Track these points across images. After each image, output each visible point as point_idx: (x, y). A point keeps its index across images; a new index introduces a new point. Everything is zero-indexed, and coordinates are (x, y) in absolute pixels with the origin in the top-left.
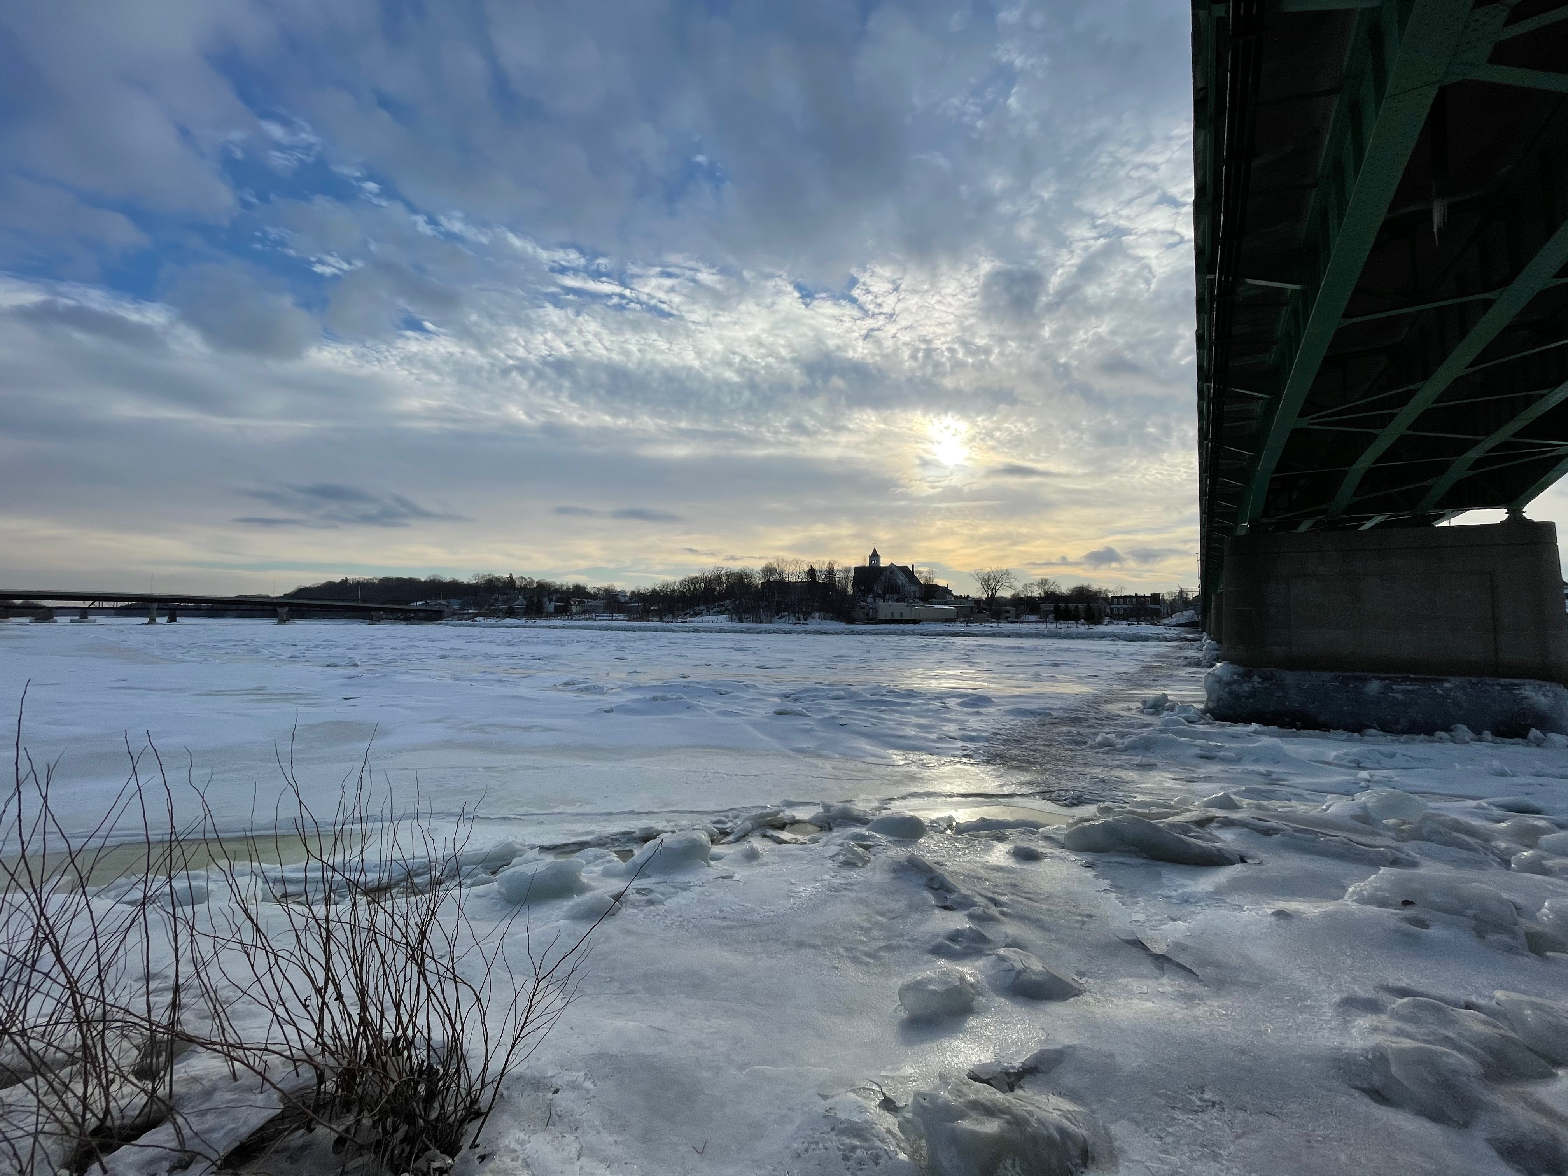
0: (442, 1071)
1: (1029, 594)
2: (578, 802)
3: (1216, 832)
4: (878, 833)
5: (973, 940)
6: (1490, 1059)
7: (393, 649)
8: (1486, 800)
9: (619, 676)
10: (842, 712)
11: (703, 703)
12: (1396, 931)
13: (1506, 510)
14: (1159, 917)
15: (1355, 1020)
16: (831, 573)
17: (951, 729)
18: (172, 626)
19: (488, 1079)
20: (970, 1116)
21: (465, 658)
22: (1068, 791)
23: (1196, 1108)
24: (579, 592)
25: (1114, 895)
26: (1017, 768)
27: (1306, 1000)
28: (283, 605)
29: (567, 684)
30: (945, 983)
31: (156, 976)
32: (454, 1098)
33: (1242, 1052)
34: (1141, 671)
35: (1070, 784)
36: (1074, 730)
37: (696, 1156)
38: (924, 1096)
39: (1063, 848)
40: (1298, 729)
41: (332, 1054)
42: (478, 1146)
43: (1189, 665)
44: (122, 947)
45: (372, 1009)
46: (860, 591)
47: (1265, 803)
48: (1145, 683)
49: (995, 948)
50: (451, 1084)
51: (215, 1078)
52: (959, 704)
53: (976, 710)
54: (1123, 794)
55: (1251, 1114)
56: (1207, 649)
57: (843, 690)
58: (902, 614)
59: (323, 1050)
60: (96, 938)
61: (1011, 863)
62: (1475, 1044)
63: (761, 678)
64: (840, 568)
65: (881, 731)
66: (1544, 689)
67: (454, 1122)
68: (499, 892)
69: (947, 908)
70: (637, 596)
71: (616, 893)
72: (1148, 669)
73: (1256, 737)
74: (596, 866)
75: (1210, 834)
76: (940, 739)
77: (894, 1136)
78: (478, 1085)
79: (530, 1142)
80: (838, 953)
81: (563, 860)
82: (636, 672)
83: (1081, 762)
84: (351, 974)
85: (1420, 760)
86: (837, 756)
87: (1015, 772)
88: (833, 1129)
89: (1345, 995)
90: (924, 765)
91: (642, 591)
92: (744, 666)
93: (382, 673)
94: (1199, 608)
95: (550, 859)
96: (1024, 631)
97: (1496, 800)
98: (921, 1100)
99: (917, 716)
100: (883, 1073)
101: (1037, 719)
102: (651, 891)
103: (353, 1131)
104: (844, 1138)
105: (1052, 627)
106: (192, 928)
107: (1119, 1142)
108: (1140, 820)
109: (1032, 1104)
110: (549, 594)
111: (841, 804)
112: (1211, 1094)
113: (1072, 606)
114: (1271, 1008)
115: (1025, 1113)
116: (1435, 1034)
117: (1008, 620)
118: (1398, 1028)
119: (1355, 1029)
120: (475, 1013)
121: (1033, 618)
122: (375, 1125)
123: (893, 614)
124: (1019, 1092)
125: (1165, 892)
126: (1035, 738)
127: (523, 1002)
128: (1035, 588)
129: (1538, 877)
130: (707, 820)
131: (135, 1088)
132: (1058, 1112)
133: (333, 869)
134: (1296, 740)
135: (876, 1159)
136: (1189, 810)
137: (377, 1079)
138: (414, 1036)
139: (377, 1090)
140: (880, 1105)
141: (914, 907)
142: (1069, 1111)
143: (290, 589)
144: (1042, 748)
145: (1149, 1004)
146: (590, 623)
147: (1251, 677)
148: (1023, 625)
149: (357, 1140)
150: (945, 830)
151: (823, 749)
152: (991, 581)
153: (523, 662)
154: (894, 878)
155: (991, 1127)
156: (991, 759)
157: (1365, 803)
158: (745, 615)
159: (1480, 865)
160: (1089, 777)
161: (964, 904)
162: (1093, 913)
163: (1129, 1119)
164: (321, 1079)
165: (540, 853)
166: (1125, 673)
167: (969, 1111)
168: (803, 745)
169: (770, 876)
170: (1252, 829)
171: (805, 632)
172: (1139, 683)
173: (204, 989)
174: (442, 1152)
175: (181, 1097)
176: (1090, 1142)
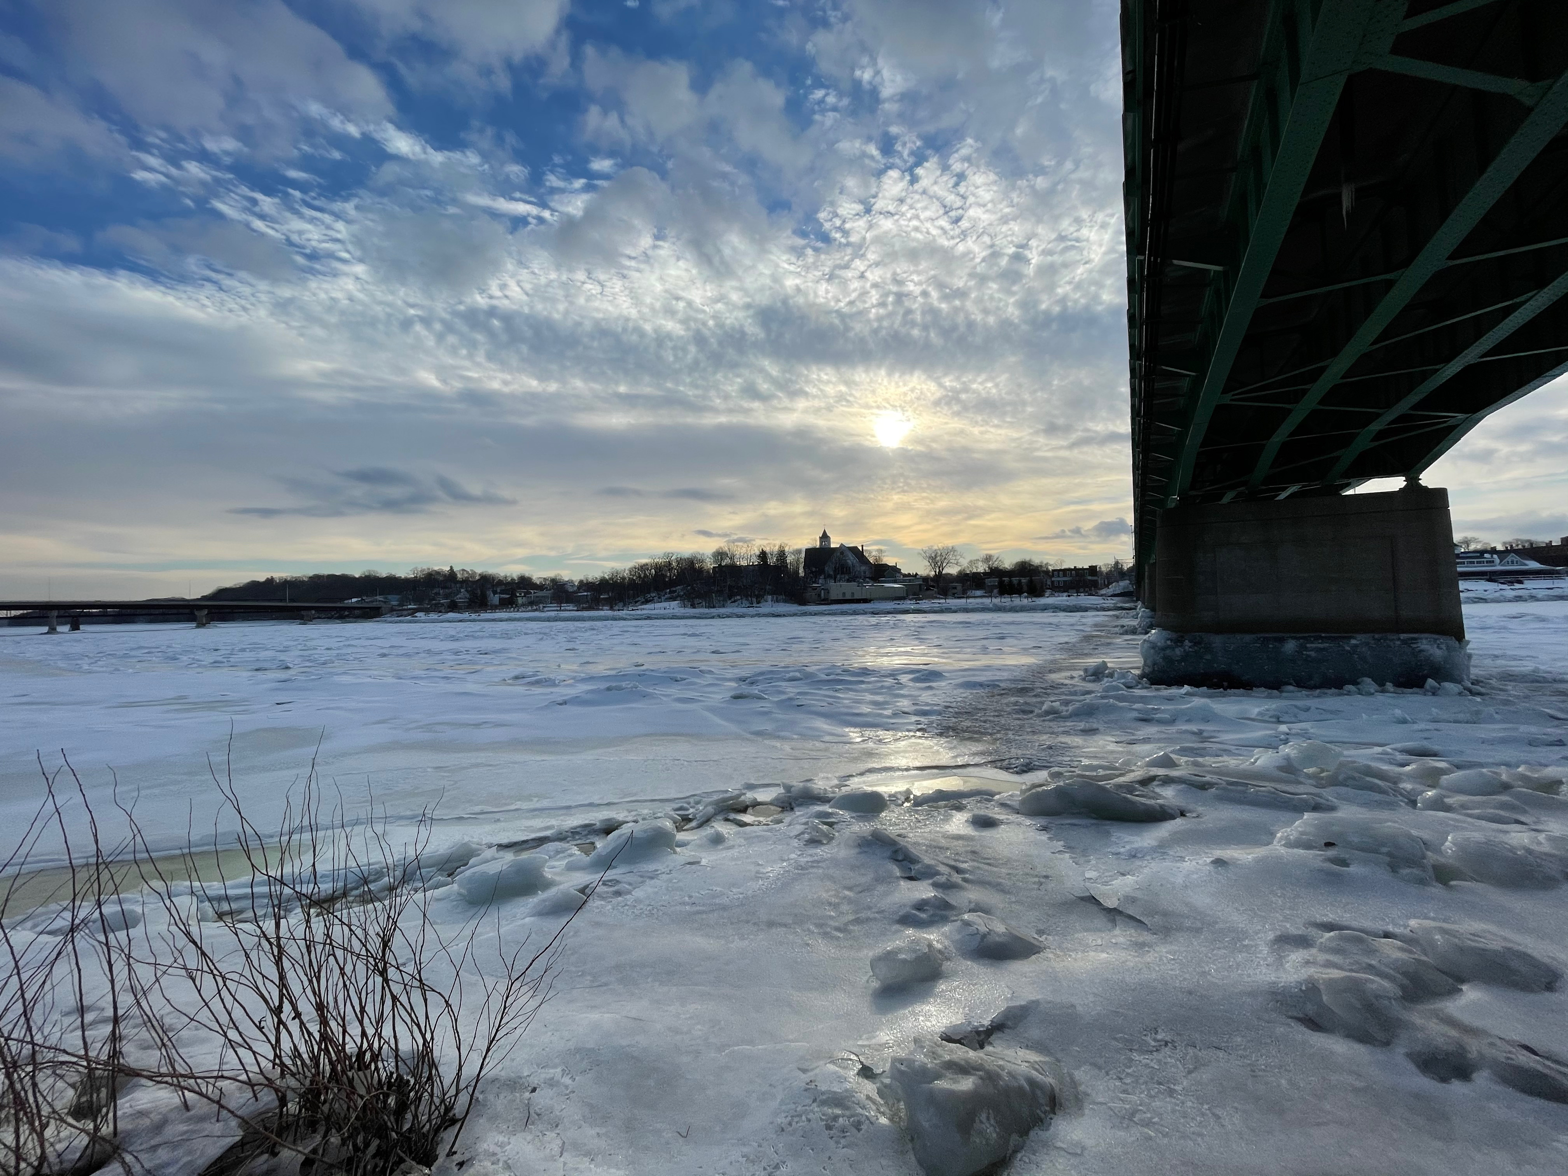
0: (412, 1081)
1: (975, 570)
2: (535, 797)
3: (1157, 790)
4: (841, 809)
5: (939, 908)
6: (1406, 982)
7: (328, 649)
8: (1391, 746)
9: (570, 667)
10: (799, 693)
11: (659, 691)
12: (1321, 871)
13: (1404, 478)
14: (1110, 874)
15: (1288, 955)
16: (782, 554)
17: (904, 704)
18: (76, 635)
19: (462, 1085)
20: (945, 1076)
21: (407, 655)
22: (1018, 758)
23: (1151, 1048)
24: (525, 583)
25: (1067, 855)
26: (970, 739)
27: (1244, 940)
28: (200, 608)
29: (516, 678)
30: (915, 951)
31: (90, 1008)
32: (428, 1107)
33: (1190, 993)
34: (1081, 641)
35: (1020, 752)
36: (1021, 700)
37: (681, 1140)
38: (901, 1061)
39: (1018, 813)
40: (1225, 689)
41: (293, 1075)
42: (455, 1153)
43: (1126, 633)
44: (48, 983)
45: (333, 1024)
46: (812, 572)
47: (1200, 759)
48: (1085, 652)
49: (960, 914)
50: (422, 1094)
51: (164, 1110)
52: (912, 680)
53: (928, 684)
54: (1069, 759)
55: (1200, 1050)
56: (1142, 616)
57: (799, 671)
58: (853, 594)
59: (282, 1071)
60: (18, 974)
61: (969, 831)
62: (1394, 970)
63: (717, 663)
64: (791, 550)
65: (836, 710)
66: (1438, 642)
67: (429, 1131)
68: (460, 894)
69: (911, 878)
70: (585, 585)
71: (582, 886)
72: (1087, 638)
73: (1188, 698)
74: (558, 860)
75: (1153, 792)
76: (895, 715)
77: (874, 1102)
78: (453, 1091)
79: (509, 1143)
80: (809, 930)
81: (525, 856)
82: (588, 663)
83: (1029, 730)
84: (309, 991)
85: (1332, 712)
86: (795, 737)
87: (968, 743)
88: (814, 1101)
89: (1278, 933)
90: (880, 741)
91: (590, 580)
92: (698, 651)
93: (318, 675)
94: (1133, 578)
95: (509, 857)
96: (970, 607)
97: (1399, 746)
98: (898, 1065)
99: (872, 694)
100: (860, 1043)
101: (987, 690)
102: (618, 882)
103: (321, 1152)
104: (826, 1108)
105: (997, 601)
106: (129, 957)
107: (1083, 1086)
108: (1089, 783)
109: (1003, 1059)
110: (493, 586)
111: (801, 784)
112: (1164, 1034)
113: (1015, 580)
114: (1213, 950)
115: (997, 1068)
116: (1358, 963)
117: (955, 596)
118: (1327, 960)
119: (1288, 964)
120: (446, 1020)
121: (979, 593)
122: (344, 1142)
123: (844, 594)
124: (989, 1048)
125: (1114, 849)
126: (985, 709)
127: (496, 1003)
128: (980, 564)
129: (1441, 814)
130: (668, 808)
131: (73, 1130)
132: (1027, 1064)
133: (282, 882)
134: (1224, 699)
135: (858, 1126)
136: (1133, 771)
137: (343, 1095)
138: (380, 1048)
139: (345, 1107)
140: (858, 1074)
141: (879, 880)
142: (1036, 1062)
143: (208, 590)
144: (992, 719)
145: (1104, 955)
146: (537, 614)
147: (1182, 642)
148: (969, 601)
149: (325, 1159)
150: (903, 803)
151: (782, 731)
152: (938, 558)
153: (468, 657)
154: (860, 853)
155: (966, 1084)
156: (944, 731)
157: (1288, 755)
158: (697, 601)
159: (1391, 806)
160: (1037, 744)
161: (928, 873)
162: (1049, 874)
163: (1091, 1064)
164: (283, 1101)
165: (498, 851)
166: (1067, 643)
167: (944, 1071)
168: (762, 728)
169: (737, 859)
170: (1189, 784)
171: (759, 615)
172: (1080, 652)
173: (145, 1017)
174: (418, 1163)
175: (129, 1134)
176: (1057, 1090)
